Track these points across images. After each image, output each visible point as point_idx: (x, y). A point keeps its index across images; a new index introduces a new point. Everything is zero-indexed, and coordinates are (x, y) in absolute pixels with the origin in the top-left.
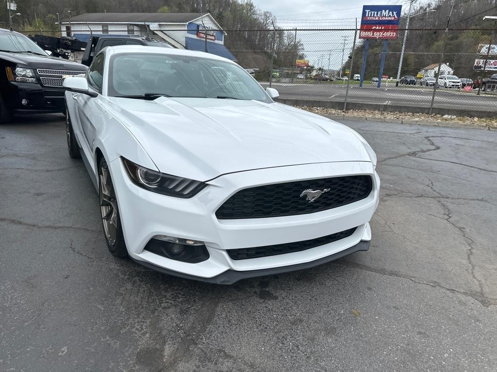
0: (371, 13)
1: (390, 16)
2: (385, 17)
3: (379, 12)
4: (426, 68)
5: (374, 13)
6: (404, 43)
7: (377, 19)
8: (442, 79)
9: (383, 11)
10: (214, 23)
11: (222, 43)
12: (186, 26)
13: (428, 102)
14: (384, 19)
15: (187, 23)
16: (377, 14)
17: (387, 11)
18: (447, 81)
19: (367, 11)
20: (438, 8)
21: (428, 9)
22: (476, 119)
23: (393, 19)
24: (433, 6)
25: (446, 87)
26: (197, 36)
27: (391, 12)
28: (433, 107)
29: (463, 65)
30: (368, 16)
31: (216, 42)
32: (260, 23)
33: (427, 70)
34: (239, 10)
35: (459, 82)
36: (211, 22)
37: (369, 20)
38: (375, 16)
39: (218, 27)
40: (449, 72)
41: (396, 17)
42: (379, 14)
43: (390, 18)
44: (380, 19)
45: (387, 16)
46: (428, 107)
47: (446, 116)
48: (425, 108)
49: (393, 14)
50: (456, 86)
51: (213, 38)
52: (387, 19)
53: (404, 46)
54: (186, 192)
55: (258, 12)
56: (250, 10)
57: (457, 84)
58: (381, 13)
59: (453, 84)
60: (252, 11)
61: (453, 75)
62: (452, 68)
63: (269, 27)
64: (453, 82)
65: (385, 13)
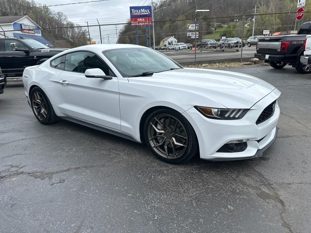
0: (135, 11)
1: (146, 12)
2: (143, 13)
3: (139, 10)
4: (163, 40)
5: (137, 11)
6: (153, 27)
7: (139, 14)
8: (177, 45)
9: (142, 9)
10: (32, 22)
11: (40, 35)
12: (12, 26)
13: (192, 58)
14: (143, 14)
15: (13, 23)
16: (139, 12)
17: (144, 9)
18: (180, 46)
19: (133, 10)
20: (161, 6)
21: (156, 7)
22: (217, 64)
23: (148, 14)
24: (158, 5)
25: (180, 50)
26: (22, 32)
27: (146, 10)
28: (196, 61)
29: (181, 37)
30: (134, 13)
31: (36, 34)
32: (56, 19)
33: (164, 41)
34: (39, 12)
35: (186, 46)
36: (30, 22)
37: (135, 15)
38: (138, 12)
39: (35, 25)
40: (175, 41)
41: (149, 13)
42: (140, 11)
43: (146, 14)
44: (141, 14)
45: (144, 12)
46: (194, 61)
47: (203, 65)
48: (192, 62)
49: (147, 11)
50: (184, 48)
51: (33, 32)
52: (144, 14)
53: (154, 29)
54: (237, 116)
55: (53, 13)
56: (47, 11)
57: (186, 47)
58: (141, 11)
59: (183, 47)
60: (48, 12)
61: (178, 42)
62: (176, 38)
63: (63, 22)
64: (183, 46)
65: (143, 10)
